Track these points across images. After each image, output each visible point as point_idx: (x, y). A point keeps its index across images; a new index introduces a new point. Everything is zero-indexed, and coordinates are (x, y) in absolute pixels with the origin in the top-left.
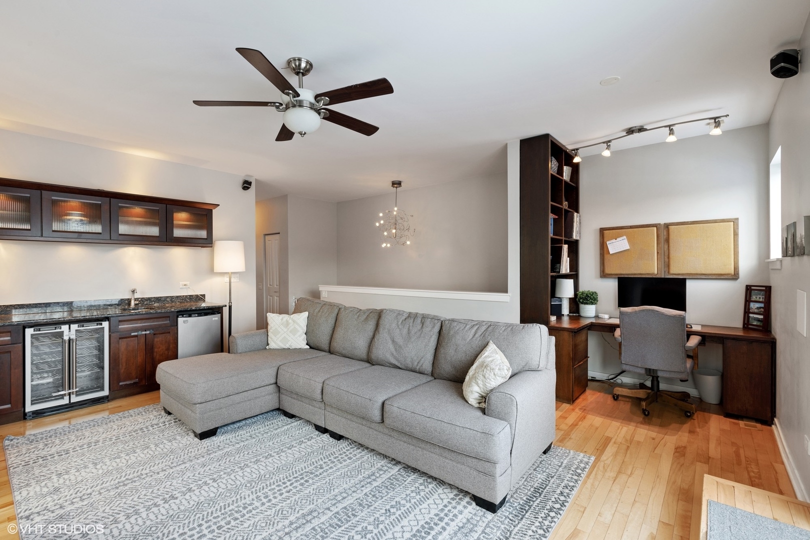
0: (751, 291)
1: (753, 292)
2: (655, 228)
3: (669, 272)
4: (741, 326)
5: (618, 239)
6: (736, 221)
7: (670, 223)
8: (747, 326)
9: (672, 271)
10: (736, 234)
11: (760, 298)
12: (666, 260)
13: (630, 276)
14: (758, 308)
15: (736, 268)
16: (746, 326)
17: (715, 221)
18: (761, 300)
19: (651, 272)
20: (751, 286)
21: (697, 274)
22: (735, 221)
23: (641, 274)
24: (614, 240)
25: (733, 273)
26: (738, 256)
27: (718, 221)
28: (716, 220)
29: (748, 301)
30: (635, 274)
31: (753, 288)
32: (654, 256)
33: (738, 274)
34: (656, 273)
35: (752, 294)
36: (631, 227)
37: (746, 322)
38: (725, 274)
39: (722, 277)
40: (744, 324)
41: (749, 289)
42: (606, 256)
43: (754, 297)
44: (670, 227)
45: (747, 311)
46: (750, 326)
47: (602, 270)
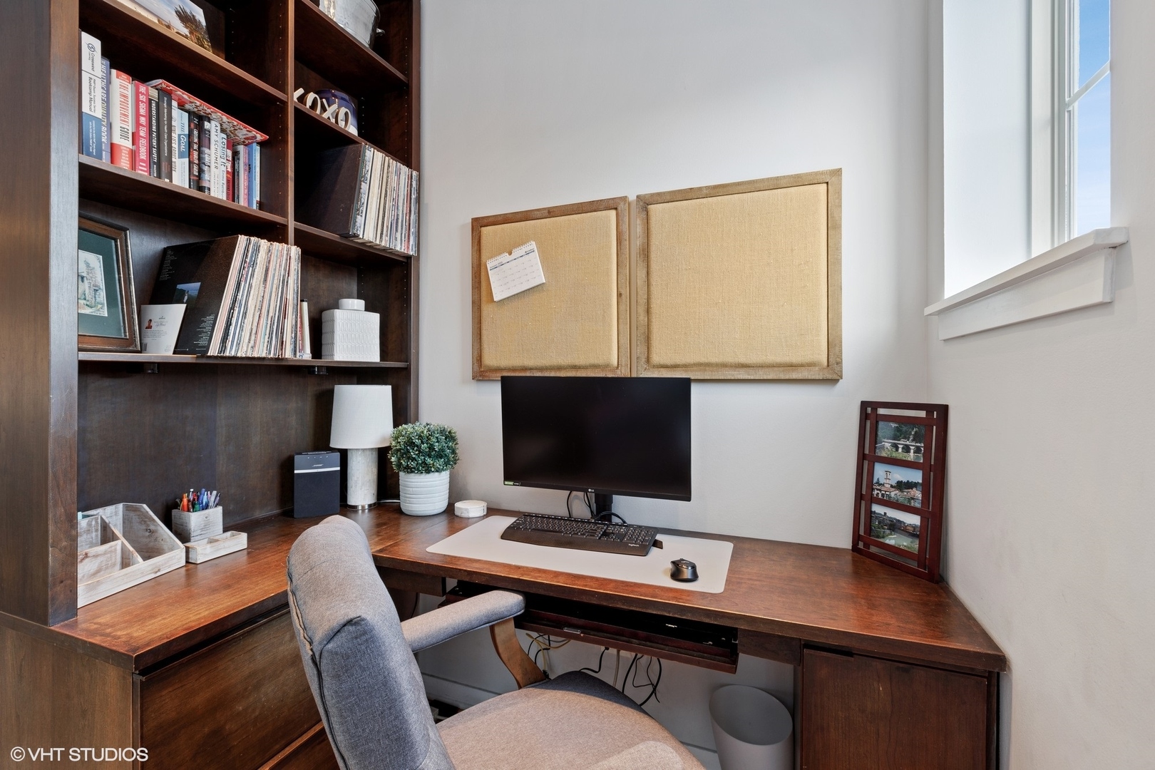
0: (877, 422)
1: (881, 424)
2: (613, 213)
3: (648, 360)
4: (845, 542)
5: (517, 252)
6: (832, 180)
7: (652, 195)
8: (867, 545)
9: (656, 358)
10: (833, 226)
11: (907, 449)
12: (643, 318)
13: (547, 374)
14: (901, 486)
15: (834, 344)
16: (861, 545)
17: (775, 184)
18: (911, 456)
19: (600, 361)
20: (876, 405)
21: (724, 365)
22: (830, 180)
23: (575, 367)
24: (505, 257)
25: (823, 359)
26: (839, 302)
27: (783, 183)
28: (777, 178)
29: (867, 458)
30: (559, 368)
31: (881, 411)
32: (610, 305)
33: (839, 363)
34: (615, 363)
35: (880, 433)
36: (551, 213)
37: (862, 533)
38: (802, 365)
39: (794, 376)
40: (856, 537)
41: (869, 413)
42: (487, 310)
43: (888, 445)
44: (651, 207)
45: (865, 494)
46: (873, 549)
47: (476, 353)
